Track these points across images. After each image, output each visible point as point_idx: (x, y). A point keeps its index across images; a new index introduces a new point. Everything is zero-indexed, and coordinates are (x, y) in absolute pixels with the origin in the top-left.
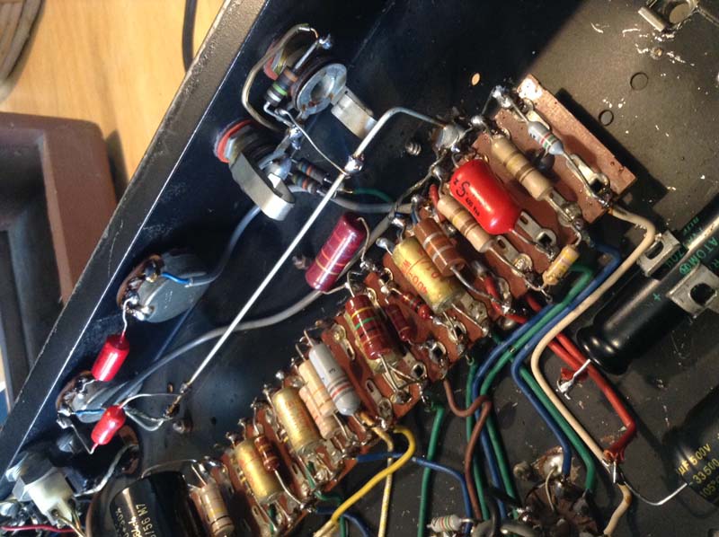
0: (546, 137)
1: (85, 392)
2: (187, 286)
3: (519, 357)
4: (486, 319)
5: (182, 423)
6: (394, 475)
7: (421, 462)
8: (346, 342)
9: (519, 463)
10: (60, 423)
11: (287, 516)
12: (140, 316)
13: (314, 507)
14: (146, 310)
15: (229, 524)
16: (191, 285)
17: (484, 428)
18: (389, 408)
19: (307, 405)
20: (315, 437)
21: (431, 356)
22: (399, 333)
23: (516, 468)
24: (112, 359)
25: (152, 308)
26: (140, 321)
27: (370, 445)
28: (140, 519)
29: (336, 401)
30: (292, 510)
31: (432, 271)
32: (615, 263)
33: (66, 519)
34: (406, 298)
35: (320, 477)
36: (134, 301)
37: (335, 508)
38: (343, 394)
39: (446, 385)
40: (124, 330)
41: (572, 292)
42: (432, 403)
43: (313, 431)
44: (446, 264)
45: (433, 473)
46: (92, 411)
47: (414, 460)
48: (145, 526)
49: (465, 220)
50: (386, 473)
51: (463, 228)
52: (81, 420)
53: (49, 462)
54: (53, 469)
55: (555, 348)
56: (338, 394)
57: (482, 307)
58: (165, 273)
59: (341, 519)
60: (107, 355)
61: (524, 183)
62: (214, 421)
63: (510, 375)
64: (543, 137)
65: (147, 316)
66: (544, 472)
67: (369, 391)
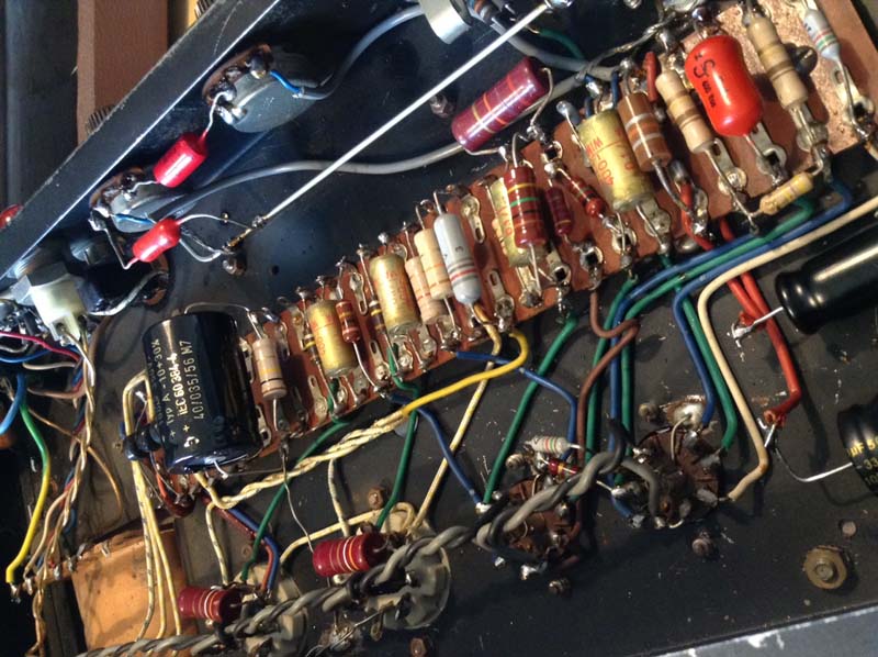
0: (824, 34)
1: (134, 194)
2: (295, 96)
3: (688, 287)
4: (666, 234)
5: (235, 262)
6: (490, 382)
7: (530, 375)
8: (478, 220)
9: (646, 402)
10: (92, 223)
11: (354, 396)
12: (228, 118)
13: (388, 392)
14: (237, 112)
15: (281, 388)
16: (300, 95)
17: (618, 356)
18: (510, 308)
19: (412, 281)
20: (414, 318)
21: (582, 261)
22: (556, 225)
23: (643, 407)
24: (183, 162)
25: (245, 111)
26: (226, 124)
27: (475, 343)
28: (181, 358)
29: (455, 284)
30: (360, 390)
31: (626, 160)
32: (843, 207)
33: (73, 337)
34: (576, 186)
35: (404, 364)
36: (229, 96)
37: (410, 401)
38: (465, 280)
39: (593, 298)
40: (207, 130)
41: (780, 228)
42: (568, 315)
43: (413, 312)
44: (650, 156)
45: (539, 387)
46: (136, 219)
47: (522, 370)
48: (187, 367)
49: (688, 108)
50: (481, 378)
51: (681, 118)
52: (118, 226)
53: (64, 268)
54: (67, 275)
55: (735, 287)
56: (460, 278)
57: (665, 219)
58: (274, 71)
59: (413, 414)
60: (179, 155)
61: (776, 84)
62: (276, 270)
63: (670, 306)
64: (820, 32)
65: (236, 119)
66: (672, 418)
67: (490, 282)
